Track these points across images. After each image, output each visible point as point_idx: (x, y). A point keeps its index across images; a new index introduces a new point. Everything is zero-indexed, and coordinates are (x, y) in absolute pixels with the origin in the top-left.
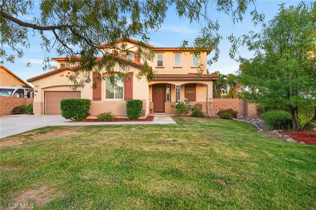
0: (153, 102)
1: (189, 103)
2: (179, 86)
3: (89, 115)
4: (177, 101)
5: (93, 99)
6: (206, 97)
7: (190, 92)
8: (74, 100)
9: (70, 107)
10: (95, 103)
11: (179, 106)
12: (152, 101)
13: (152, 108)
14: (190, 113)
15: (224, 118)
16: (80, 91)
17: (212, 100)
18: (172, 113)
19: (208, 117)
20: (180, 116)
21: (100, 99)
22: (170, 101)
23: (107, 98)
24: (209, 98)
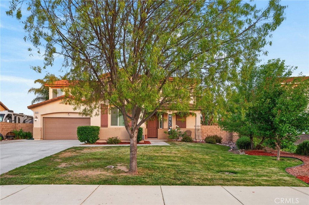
0: (147, 128)
1: (179, 129)
2: (171, 115)
3: (98, 139)
4: (169, 128)
5: (101, 126)
6: (195, 125)
7: (181, 119)
9: (85, 133)
10: (103, 129)
11: (171, 132)
14: (181, 138)
15: (209, 143)
17: (200, 127)
18: (164, 139)
19: (196, 142)
20: (172, 141)
21: (107, 126)
22: (163, 128)
23: (112, 125)
24: (197, 126)
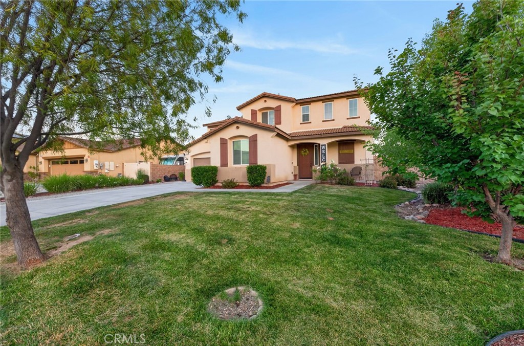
2: (325, 145)
3: (216, 182)
4: (322, 165)
5: (221, 165)
7: (346, 151)
8: (201, 167)
10: (222, 170)
12: (296, 165)
13: (297, 173)
16: (210, 158)
21: (226, 165)
23: (234, 163)
